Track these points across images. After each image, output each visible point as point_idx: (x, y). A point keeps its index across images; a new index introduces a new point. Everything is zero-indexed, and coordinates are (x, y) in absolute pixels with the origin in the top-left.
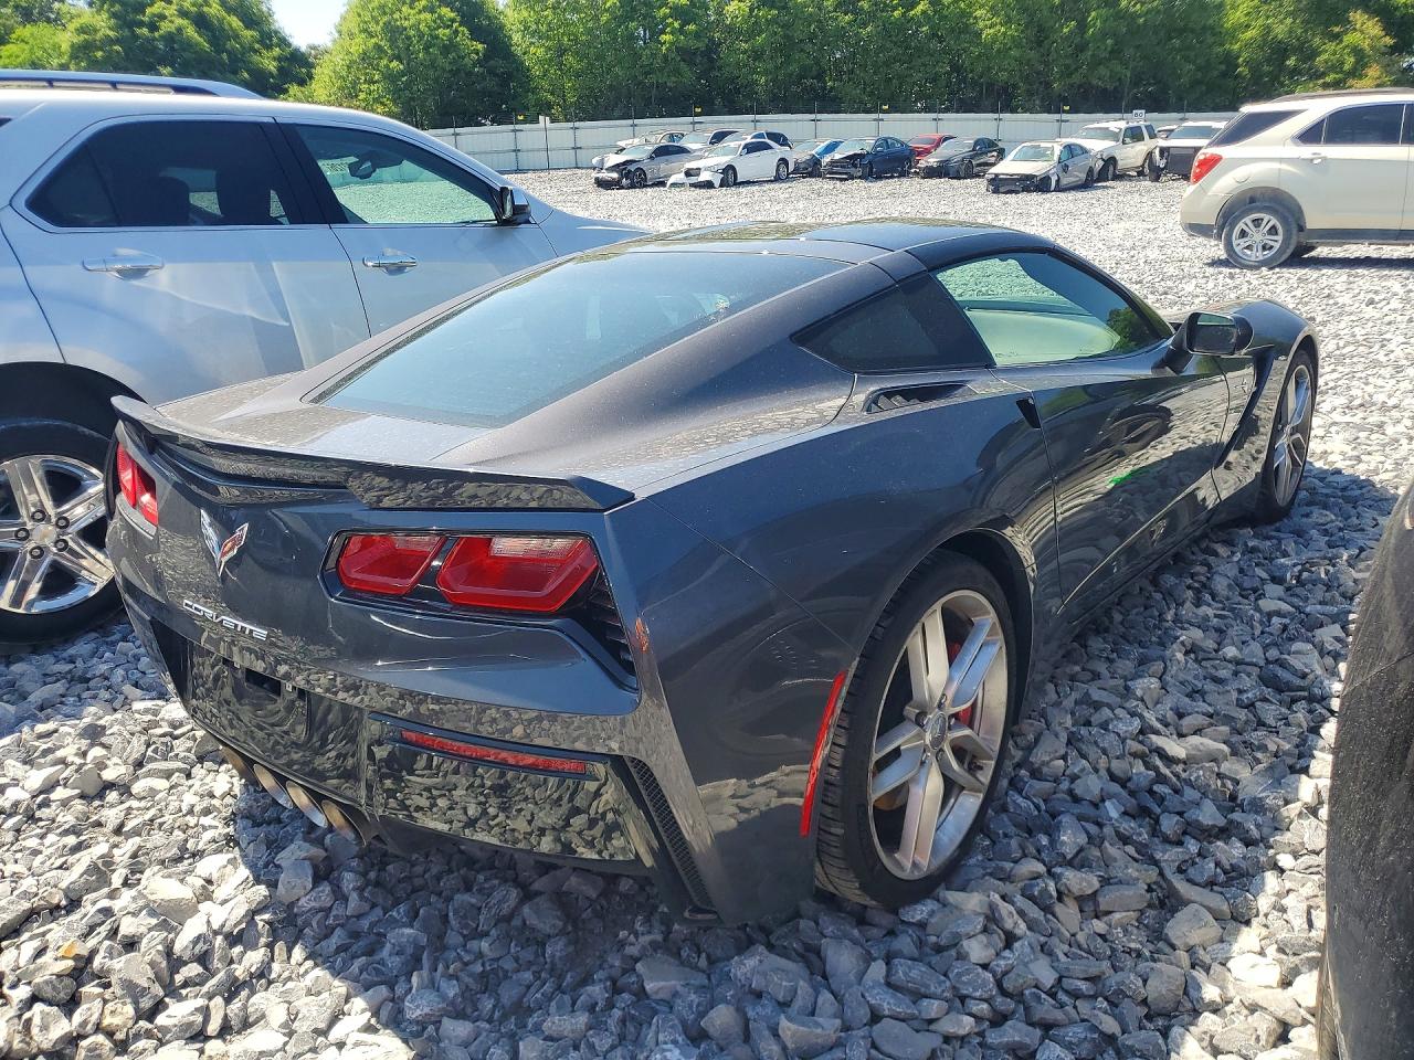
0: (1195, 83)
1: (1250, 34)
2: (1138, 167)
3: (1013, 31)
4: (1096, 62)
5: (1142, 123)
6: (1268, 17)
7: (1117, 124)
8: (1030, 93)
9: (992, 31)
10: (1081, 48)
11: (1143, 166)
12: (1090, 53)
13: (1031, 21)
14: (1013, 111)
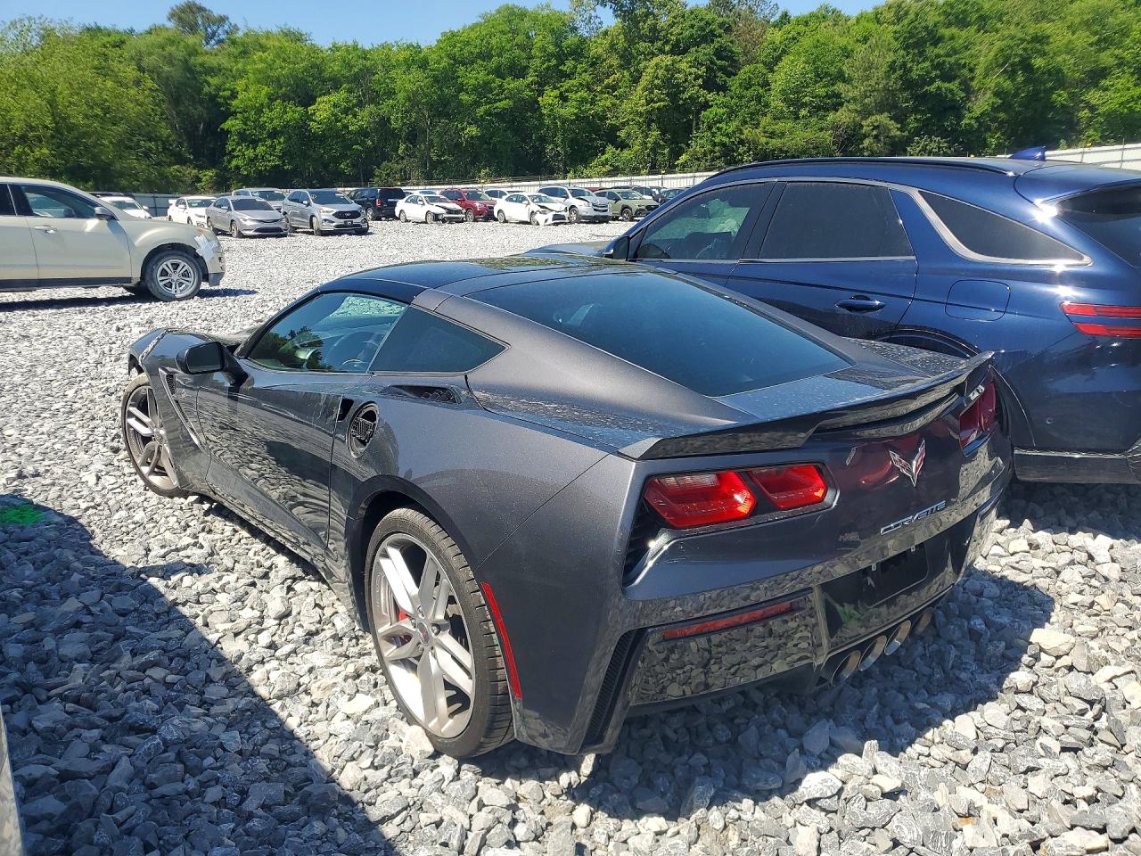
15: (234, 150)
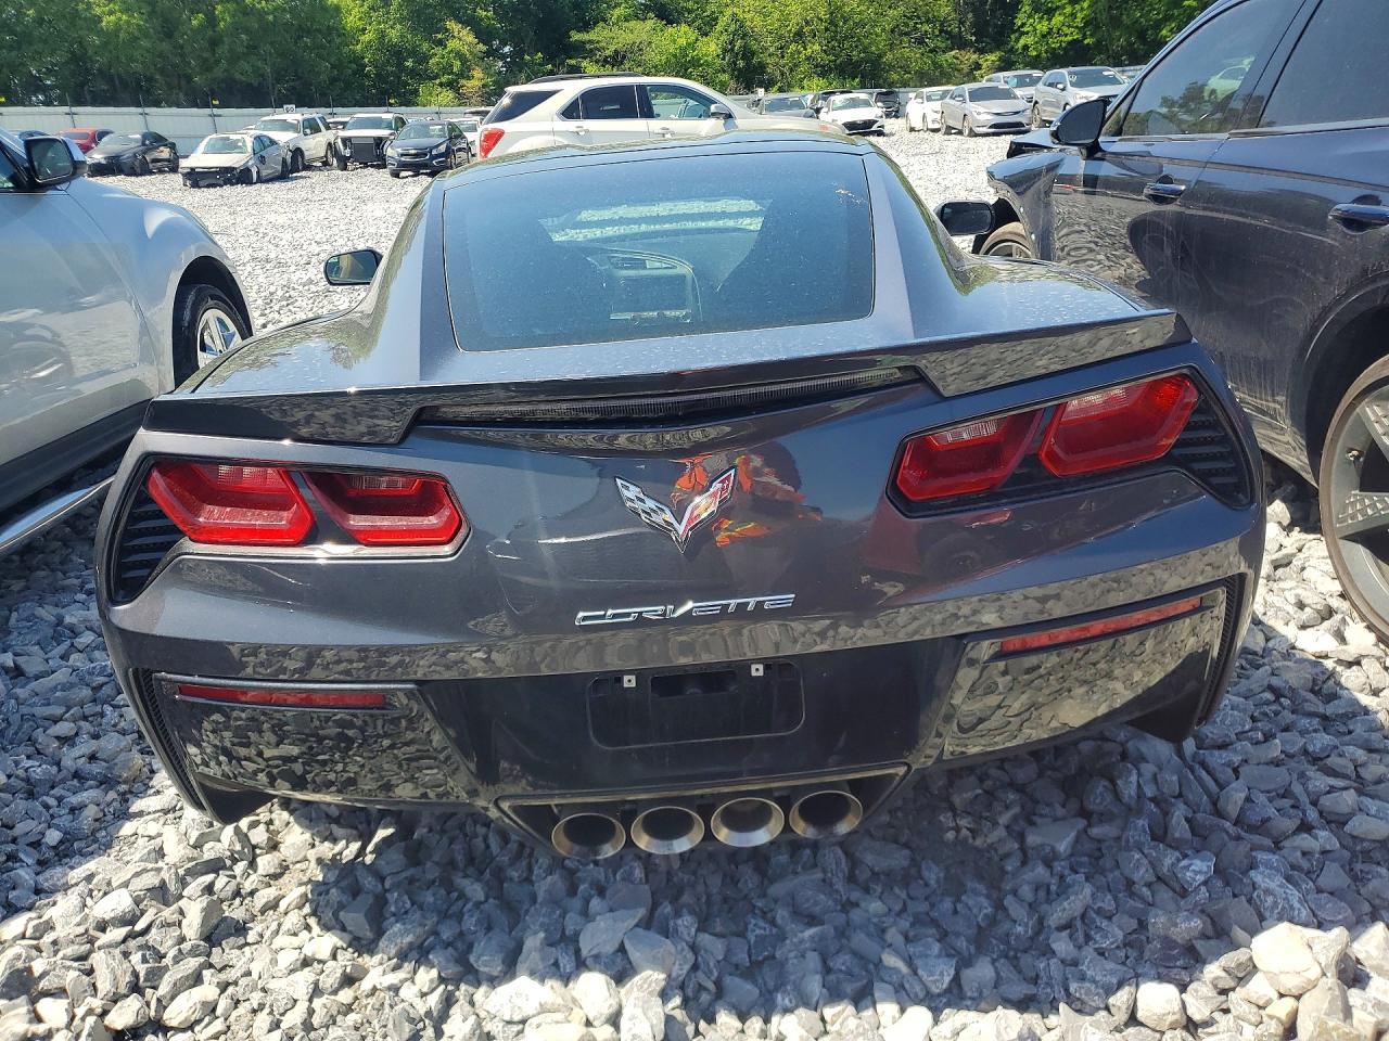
0: (333, 81)
1: (366, 38)
2: (322, 158)
3: (137, 20)
4: (234, 58)
5: (314, 115)
6: (379, 23)
7: (294, 115)
8: (170, 87)
9: (112, 18)
10: (214, 43)
11: (326, 156)
12: (227, 47)
13: (153, 11)
14: (157, 104)
15: (1023, 25)
